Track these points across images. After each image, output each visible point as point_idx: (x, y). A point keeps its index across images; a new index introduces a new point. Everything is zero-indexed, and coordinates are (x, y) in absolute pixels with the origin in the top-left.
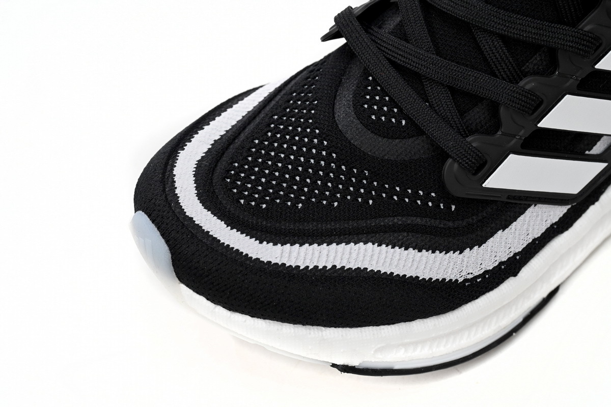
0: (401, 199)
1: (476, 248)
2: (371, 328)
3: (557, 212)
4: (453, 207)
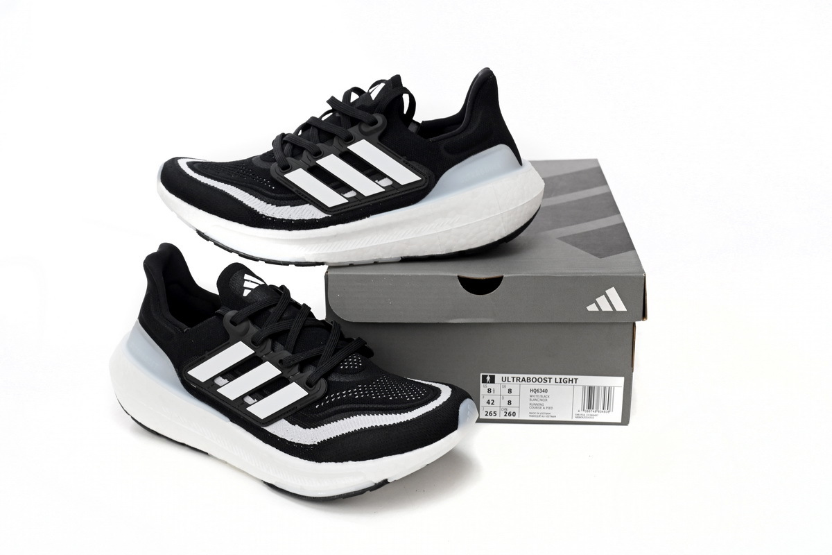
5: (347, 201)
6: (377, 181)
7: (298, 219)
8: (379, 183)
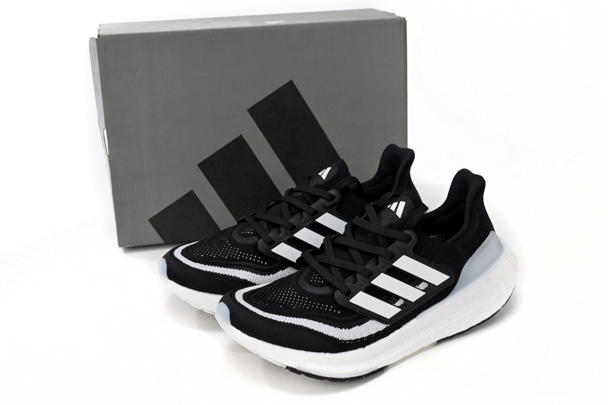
0: (316, 303)
1: (347, 329)
2: (303, 351)
3: (382, 327)
4: (339, 312)
5: (399, 310)
6: (416, 286)
7: (368, 335)
8: (418, 287)
